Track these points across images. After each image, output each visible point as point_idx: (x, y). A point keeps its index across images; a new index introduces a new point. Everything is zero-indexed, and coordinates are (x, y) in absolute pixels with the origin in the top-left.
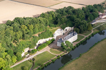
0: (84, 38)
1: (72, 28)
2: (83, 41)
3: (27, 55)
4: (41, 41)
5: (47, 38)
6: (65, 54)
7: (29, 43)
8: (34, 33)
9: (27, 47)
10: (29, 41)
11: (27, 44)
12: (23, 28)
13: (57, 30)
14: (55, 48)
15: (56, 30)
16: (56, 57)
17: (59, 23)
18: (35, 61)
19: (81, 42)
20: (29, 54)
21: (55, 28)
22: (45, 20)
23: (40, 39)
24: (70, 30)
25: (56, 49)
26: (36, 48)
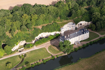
0: (98, 38)
1: (89, 23)
2: (93, 41)
3: (20, 49)
4: (44, 35)
5: (51, 32)
6: (64, 55)
7: (27, 36)
8: (37, 25)
9: (23, 40)
10: (28, 33)
11: (24, 37)
12: (24, 18)
13: (68, 24)
14: (55, 46)
15: (66, 23)
16: (50, 57)
17: (73, 15)
18: (26, 58)
19: (90, 42)
20: (23, 48)
21: (66, 21)
22: (56, 10)
23: (42, 32)
24: (86, 25)
25: (56, 48)
26: (34, 42)
